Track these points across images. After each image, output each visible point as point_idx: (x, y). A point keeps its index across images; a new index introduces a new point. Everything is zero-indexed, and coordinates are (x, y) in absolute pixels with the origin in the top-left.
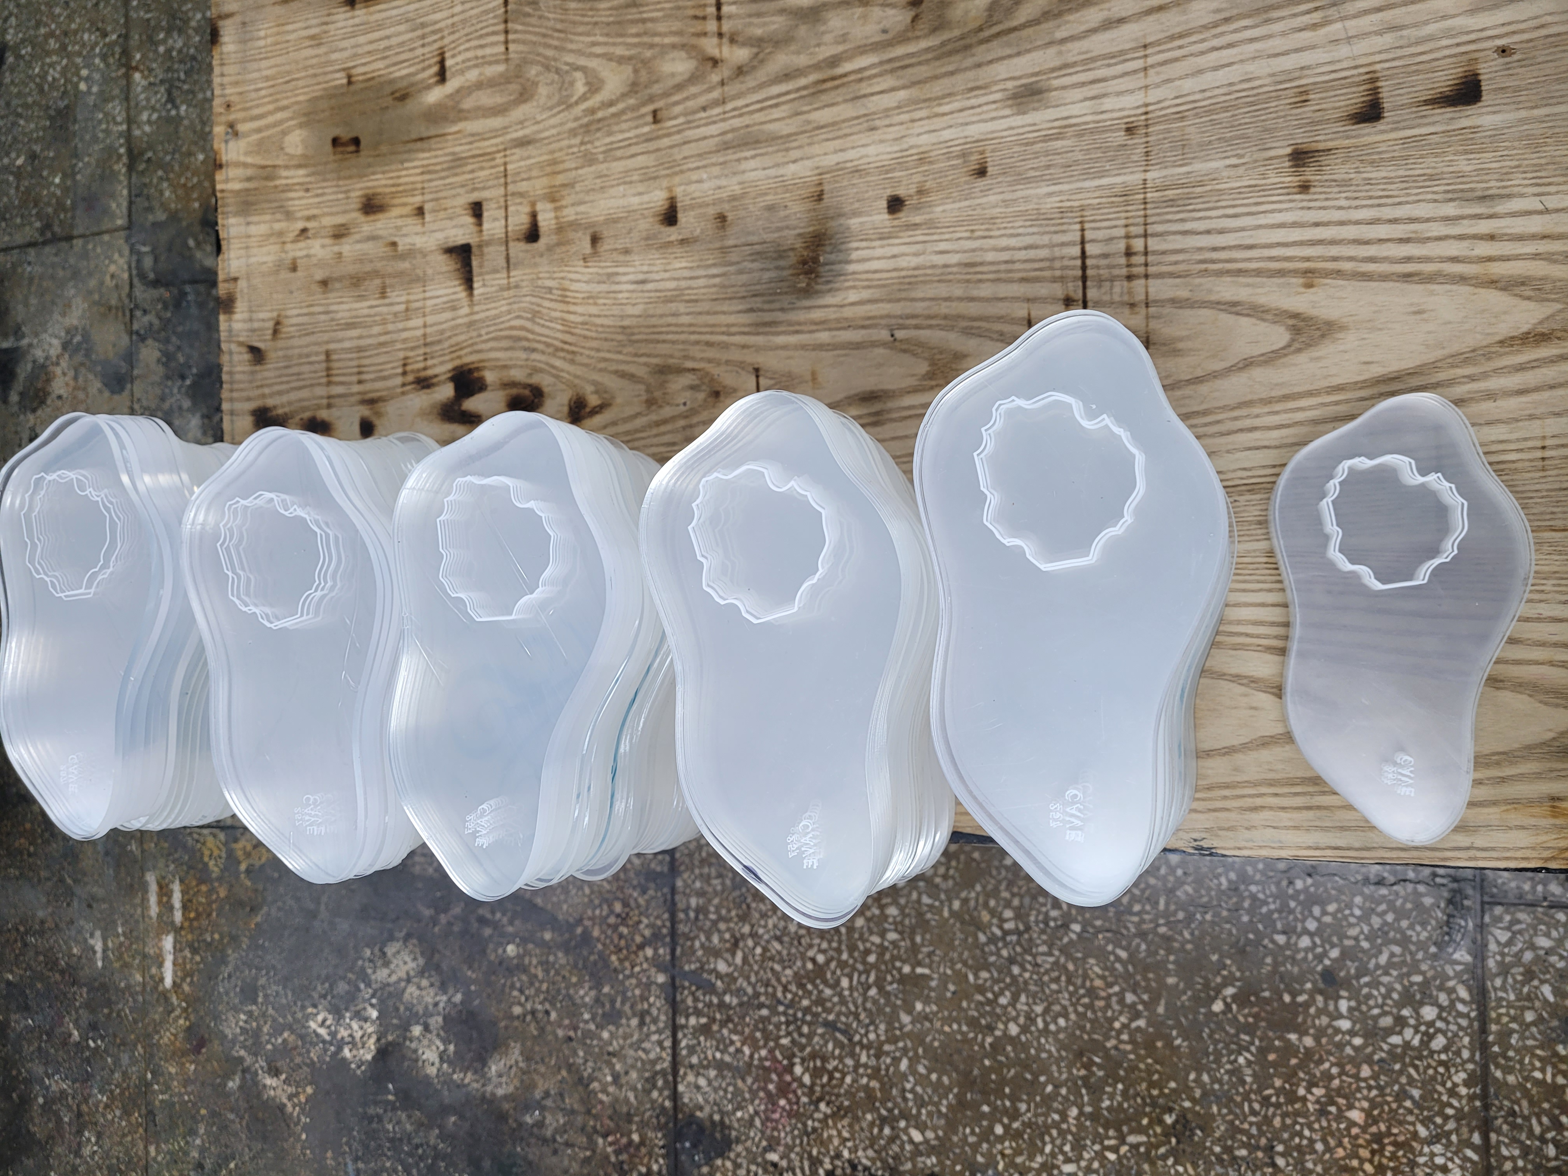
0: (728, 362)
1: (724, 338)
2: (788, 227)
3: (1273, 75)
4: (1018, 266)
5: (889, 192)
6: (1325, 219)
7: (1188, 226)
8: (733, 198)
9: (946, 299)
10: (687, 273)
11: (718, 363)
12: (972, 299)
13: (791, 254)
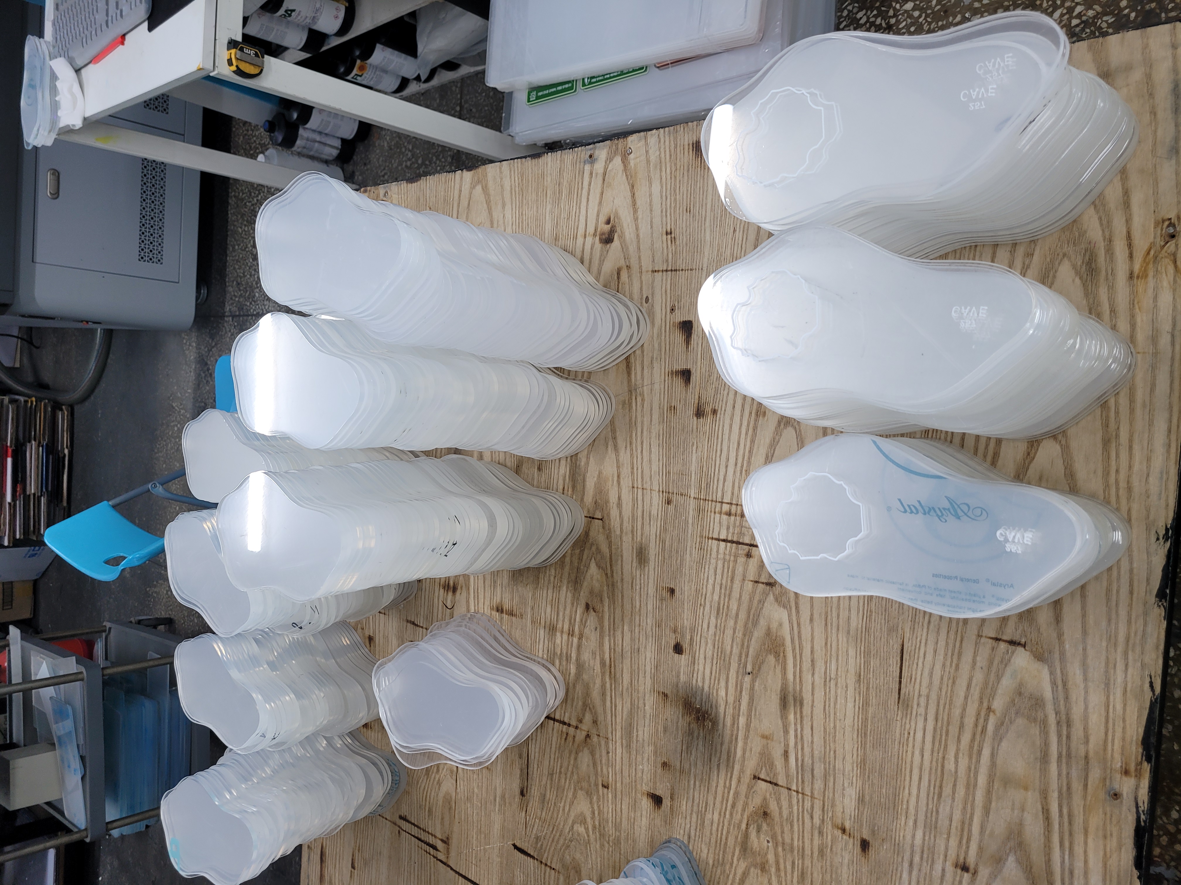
0: (747, 797)
1: (732, 792)
2: (677, 723)
3: (659, 423)
4: (724, 582)
5: (671, 651)
6: (732, 402)
7: (721, 478)
8: (655, 752)
9: (734, 632)
10: (690, 804)
11: (746, 804)
12: (737, 615)
13: (692, 726)
